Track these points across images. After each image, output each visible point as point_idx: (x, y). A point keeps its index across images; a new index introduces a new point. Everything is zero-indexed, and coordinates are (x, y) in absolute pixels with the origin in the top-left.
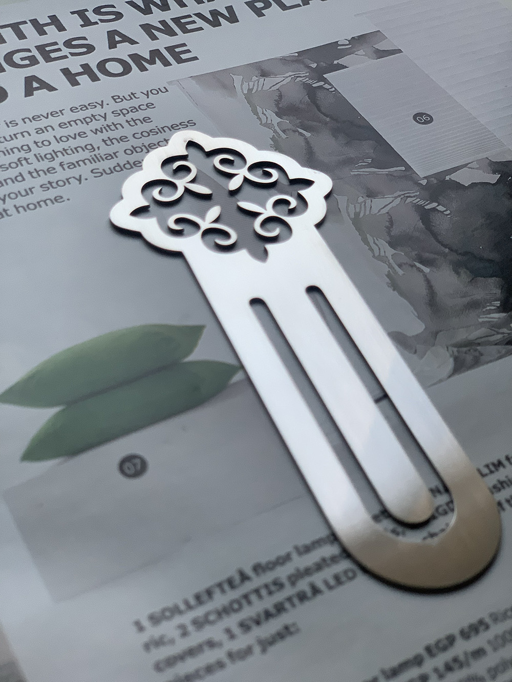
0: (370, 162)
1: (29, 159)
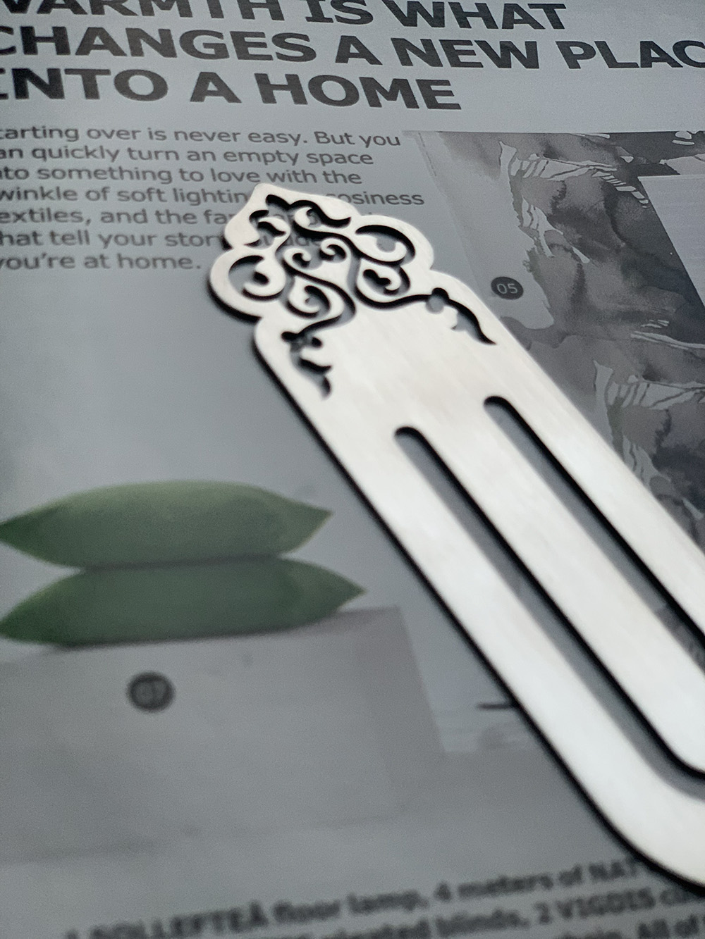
0: (666, 325)
1: (163, 193)
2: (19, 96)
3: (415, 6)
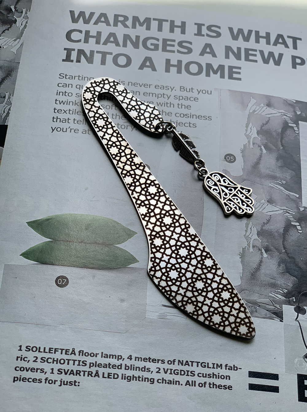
0: (284, 183)
2: (77, 61)
3: (240, 31)
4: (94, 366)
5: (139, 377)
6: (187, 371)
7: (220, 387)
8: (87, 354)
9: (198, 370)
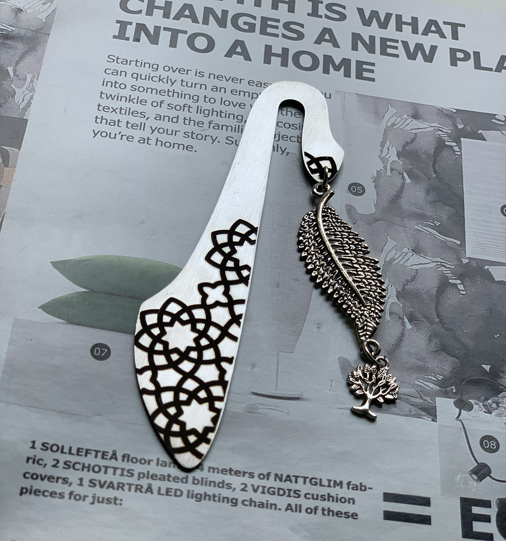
0: (438, 225)
1: (192, 108)
2: (135, 40)
3: (374, 14)
4: (146, 478)
5: (214, 496)
6: (288, 489)
7: (339, 514)
8: (134, 460)
9: (305, 488)
